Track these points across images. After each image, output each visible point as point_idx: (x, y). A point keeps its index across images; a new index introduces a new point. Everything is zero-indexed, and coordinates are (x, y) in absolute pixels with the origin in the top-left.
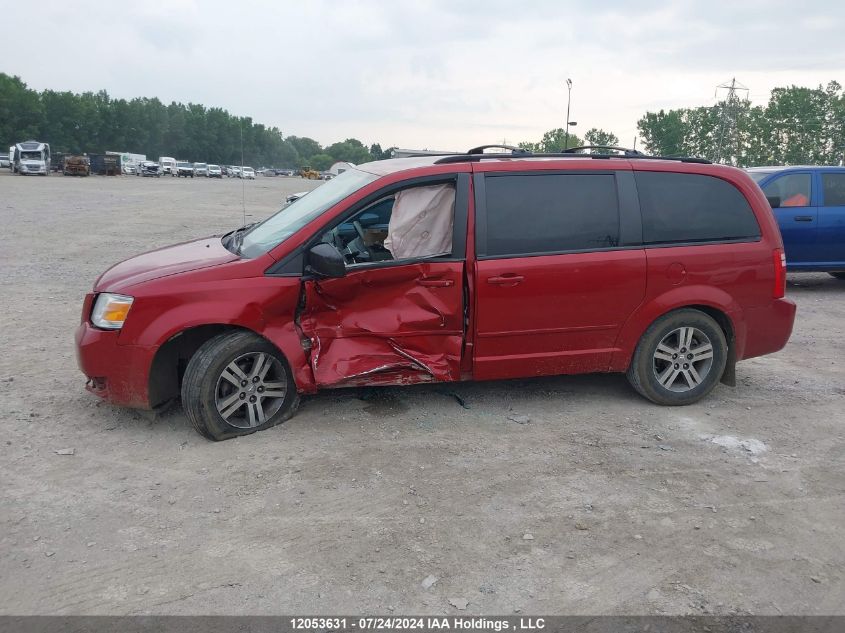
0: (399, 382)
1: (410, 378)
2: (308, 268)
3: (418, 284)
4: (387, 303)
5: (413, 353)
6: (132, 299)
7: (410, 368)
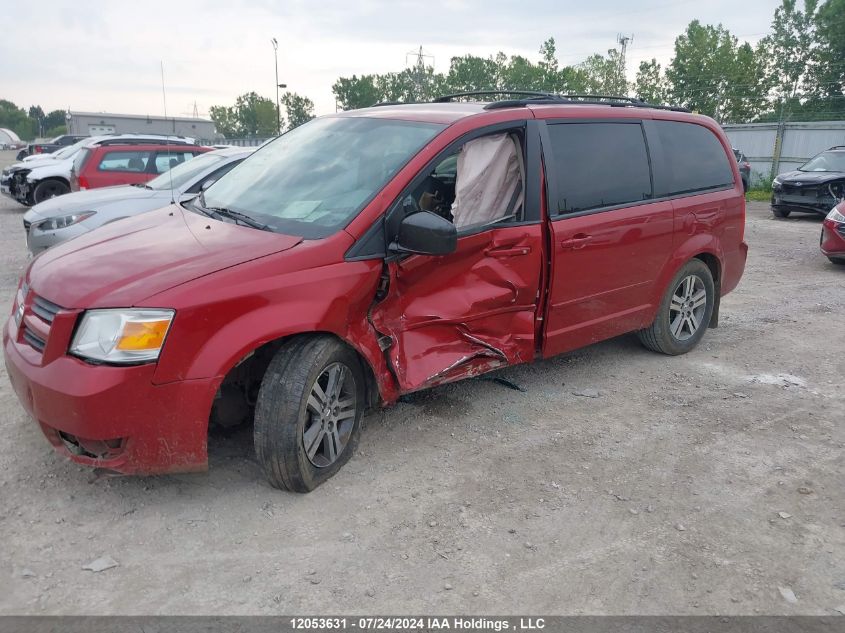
0: (470, 374)
1: (480, 368)
2: (393, 246)
3: (486, 255)
4: (456, 282)
5: (486, 337)
6: (172, 314)
7: (483, 356)
